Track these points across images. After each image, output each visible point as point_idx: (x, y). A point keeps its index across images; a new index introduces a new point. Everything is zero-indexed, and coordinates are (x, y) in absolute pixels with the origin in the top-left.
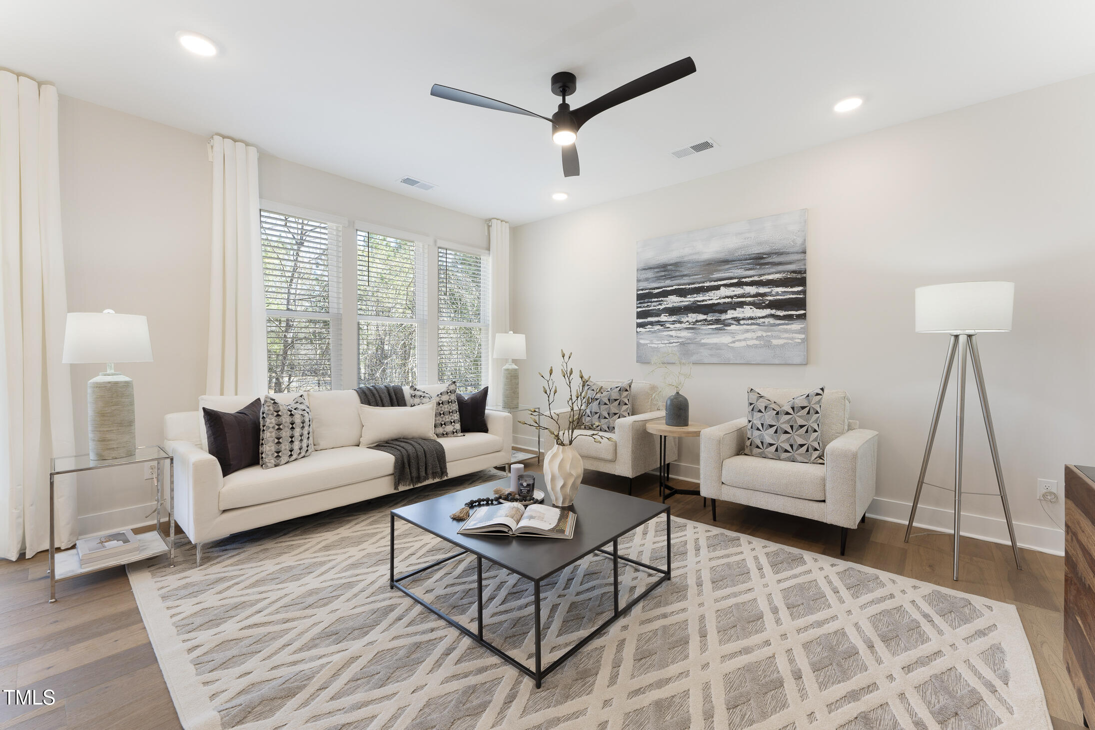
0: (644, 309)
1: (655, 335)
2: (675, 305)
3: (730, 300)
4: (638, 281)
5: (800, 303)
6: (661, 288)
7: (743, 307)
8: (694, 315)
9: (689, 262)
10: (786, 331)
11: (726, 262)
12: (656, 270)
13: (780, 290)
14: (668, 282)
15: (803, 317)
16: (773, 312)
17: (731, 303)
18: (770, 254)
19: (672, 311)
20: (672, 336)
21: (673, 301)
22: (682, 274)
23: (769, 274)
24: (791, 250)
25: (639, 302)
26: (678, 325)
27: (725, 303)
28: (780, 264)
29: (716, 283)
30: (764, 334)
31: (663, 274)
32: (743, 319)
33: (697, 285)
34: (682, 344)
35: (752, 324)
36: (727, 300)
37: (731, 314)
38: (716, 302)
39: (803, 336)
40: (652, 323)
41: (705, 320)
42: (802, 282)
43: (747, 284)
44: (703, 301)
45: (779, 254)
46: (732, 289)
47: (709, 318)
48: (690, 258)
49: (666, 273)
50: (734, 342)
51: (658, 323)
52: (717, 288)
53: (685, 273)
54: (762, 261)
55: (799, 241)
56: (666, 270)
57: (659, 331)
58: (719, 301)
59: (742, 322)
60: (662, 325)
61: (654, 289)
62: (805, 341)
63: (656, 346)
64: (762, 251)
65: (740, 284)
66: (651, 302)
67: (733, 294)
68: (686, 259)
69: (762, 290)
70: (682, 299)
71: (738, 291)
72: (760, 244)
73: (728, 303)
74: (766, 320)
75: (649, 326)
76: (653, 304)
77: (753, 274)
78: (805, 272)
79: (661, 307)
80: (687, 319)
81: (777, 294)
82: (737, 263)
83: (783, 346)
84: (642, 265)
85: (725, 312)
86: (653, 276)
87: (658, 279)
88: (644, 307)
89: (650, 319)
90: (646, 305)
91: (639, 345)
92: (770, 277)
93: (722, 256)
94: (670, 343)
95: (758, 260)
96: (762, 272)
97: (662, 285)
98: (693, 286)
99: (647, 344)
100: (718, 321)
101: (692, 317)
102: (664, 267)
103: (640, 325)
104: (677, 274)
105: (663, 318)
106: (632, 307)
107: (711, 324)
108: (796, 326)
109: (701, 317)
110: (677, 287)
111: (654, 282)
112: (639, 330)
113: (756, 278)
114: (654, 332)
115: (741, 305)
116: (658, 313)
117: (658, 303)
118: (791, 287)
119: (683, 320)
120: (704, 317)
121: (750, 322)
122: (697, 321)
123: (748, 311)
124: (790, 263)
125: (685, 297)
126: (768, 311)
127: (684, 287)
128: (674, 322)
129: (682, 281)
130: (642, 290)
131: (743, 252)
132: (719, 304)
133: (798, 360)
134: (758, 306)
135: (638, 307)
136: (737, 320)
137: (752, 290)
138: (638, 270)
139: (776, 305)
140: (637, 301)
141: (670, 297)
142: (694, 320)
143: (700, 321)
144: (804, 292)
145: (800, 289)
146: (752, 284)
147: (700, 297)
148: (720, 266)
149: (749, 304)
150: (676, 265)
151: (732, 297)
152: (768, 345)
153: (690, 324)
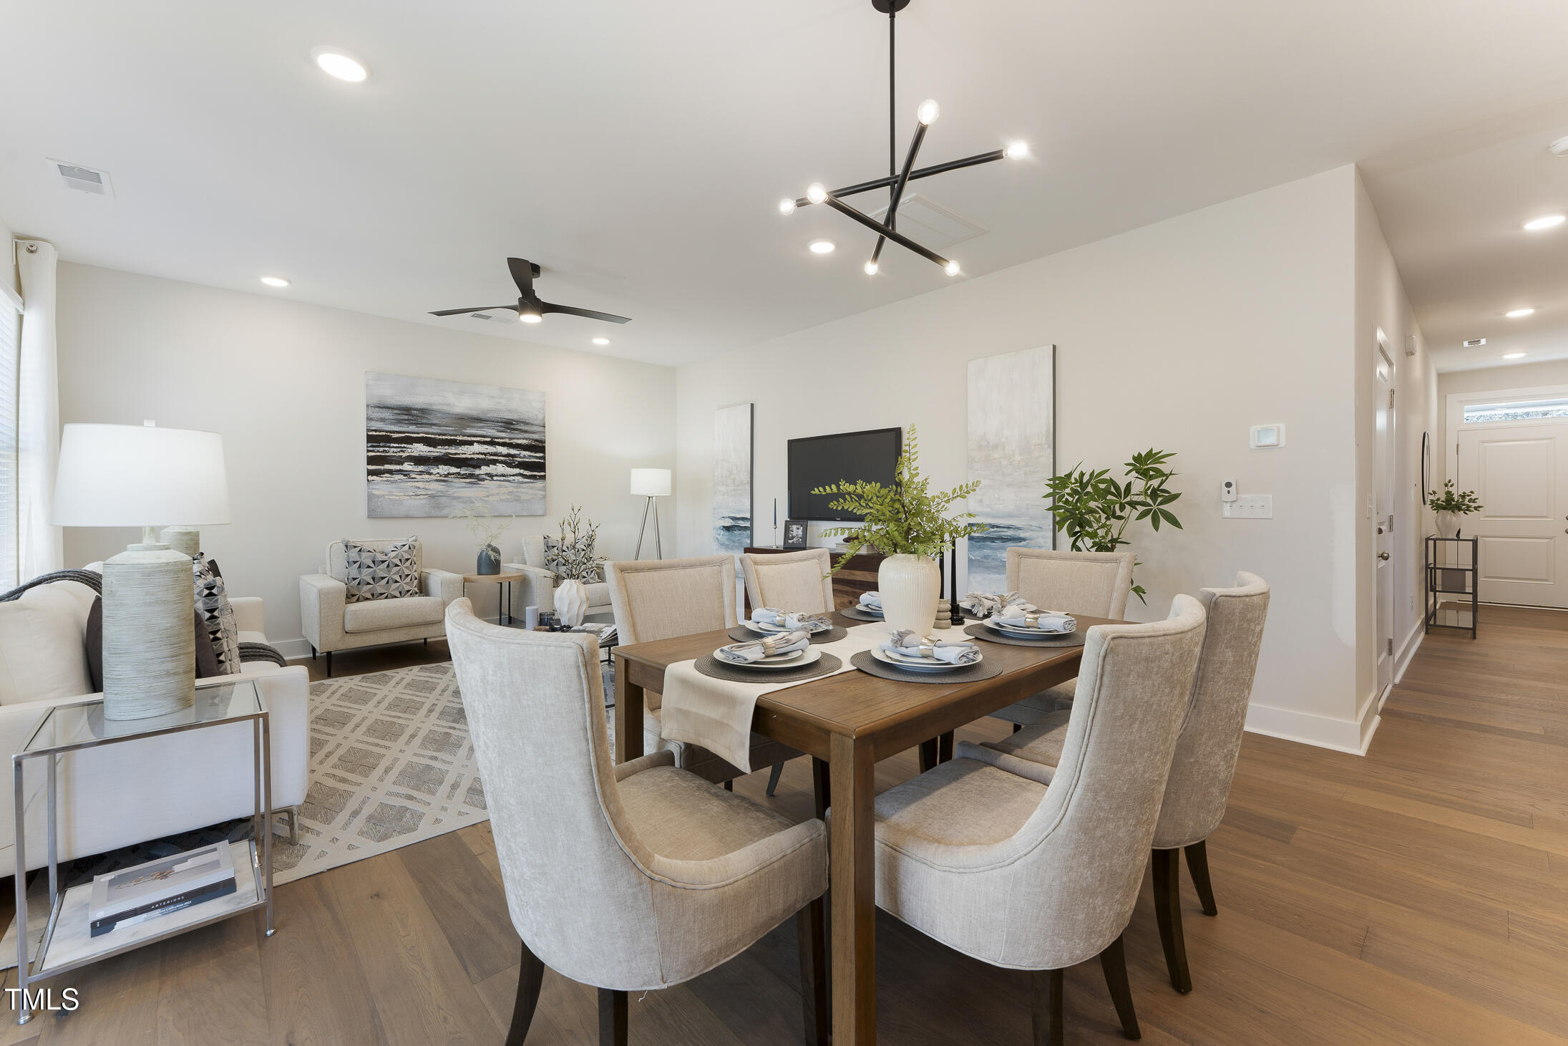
0: (378, 454)
1: (395, 485)
2: (422, 454)
3: (483, 456)
4: (369, 419)
5: (541, 467)
6: (404, 433)
7: (495, 465)
8: (446, 467)
9: (440, 412)
10: (531, 488)
11: (479, 420)
12: (395, 411)
13: (527, 453)
14: (412, 428)
15: (543, 478)
16: (522, 471)
17: (484, 459)
18: (518, 422)
19: (419, 460)
20: (419, 488)
21: (420, 449)
22: (431, 422)
23: (518, 439)
24: (535, 422)
25: (370, 444)
26: (427, 477)
27: (478, 459)
28: (526, 432)
29: (469, 439)
30: (515, 490)
31: (406, 417)
32: (496, 476)
33: (449, 437)
34: (432, 497)
35: (504, 481)
36: (481, 456)
37: (484, 469)
38: (470, 457)
39: (544, 493)
40: (391, 472)
41: (459, 473)
42: (542, 450)
43: (499, 444)
44: (456, 454)
45: (526, 423)
46: (486, 446)
47: (462, 472)
48: (439, 407)
49: (410, 417)
50: (488, 496)
51: (400, 472)
52: (471, 443)
53: (434, 422)
54: (512, 427)
55: (541, 417)
56: (408, 413)
57: (402, 481)
58: (473, 456)
59: (495, 478)
60: (405, 475)
61: (394, 432)
62: (544, 497)
63: (397, 498)
64: (511, 418)
65: (492, 443)
66: (389, 447)
67: (486, 451)
68: (434, 407)
69: (513, 451)
70: (432, 449)
71: (491, 449)
72: (510, 411)
73: (482, 459)
74: (516, 478)
75: (387, 475)
77: (504, 436)
78: (545, 443)
79: (404, 455)
80: (437, 471)
81: (525, 457)
82: (490, 424)
83: (529, 500)
84: (375, 401)
85: (479, 467)
86: (391, 417)
87: (399, 422)
88: (378, 451)
89: (387, 467)
90: (381, 449)
91: (370, 497)
92: (519, 442)
93: (475, 413)
94: (416, 495)
95: (509, 425)
96: (512, 436)
97: (404, 429)
98: (444, 437)
99: (384, 496)
100: (471, 476)
101: (443, 469)
102: (407, 410)
103: (370, 473)
104: (425, 421)
105: (407, 466)
106: (361, 450)
107: (465, 478)
108: (539, 484)
109: (454, 470)
110: (425, 435)
111: (391, 424)
112: (370, 478)
113: (507, 441)
114: (395, 482)
115: (494, 462)
116: (400, 461)
117: (399, 450)
118: (535, 453)
119: (432, 471)
120: (458, 470)
121: (502, 478)
122: (449, 474)
123: (500, 469)
124: (533, 433)
125: (435, 447)
126: (517, 471)
127: (433, 436)
128: (421, 473)
129: (431, 430)
130: (375, 431)
131: (495, 415)
132: (472, 459)
133: (540, 512)
134: (509, 465)
135: (368, 451)
136: (491, 476)
137: (504, 450)
138: (368, 406)
140: (367, 443)
141: (416, 445)
142: (446, 473)
143: (453, 474)
144: (544, 458)
145: (541, 455)
146: (503, 444)
147: (452, 450)
148: (472, 422)
149: (501, 462)
150: (423, 411)
151: (485, 454)
152: (518, 500)
153: (441, 476)
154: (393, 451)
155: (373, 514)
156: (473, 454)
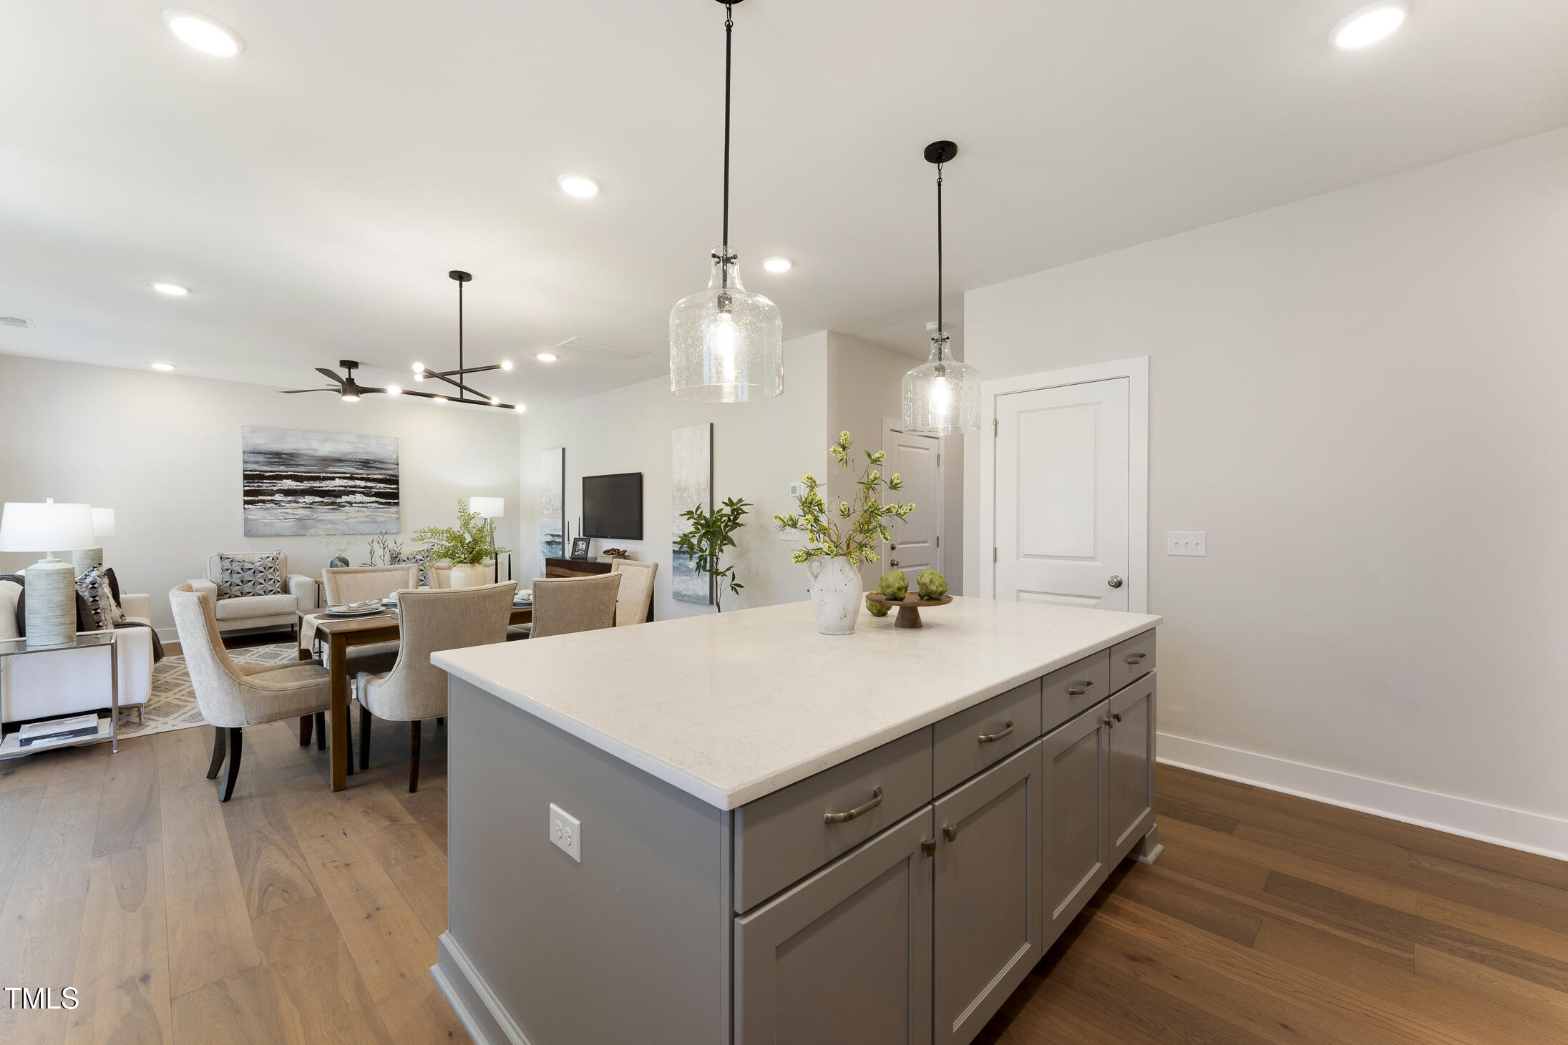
0: (253, 488)
1: (267, 511)
2: (290, 487)
3: (344, 488)
4: (245, 462)
5: (395, 496)
6: (275, 472)
7: (354, 495)
8: (311, 497)
9: (305, 455)
10: (387, 512)
11: (340, 461)
12: (268, 456)
13: (382, 485)
14: (282, 468)
15: (397, 504)
16: (378, 499)
17: (345, 491)
18: (374, 461)
19: (287, 493)
20: (288, 513)
21: (288, 484)
22: (297, 463)
23: (374, 474)
24: (390, 461)
25: (246, 481)
26: (294, 505)
27: (339, 490)
28: (382, 469)
29: (331, 475)
30: (372, 514)
31: (277, 460)
32: (355, 503)
33: (314, 475)
34: (299, 520)
35: (362, 507)
36: (341, 489)
37: (345, 498)
38: (332, 489)
39: (398, 516)
40: (264, 502)
41: (322, 502)
42: (397, 482)
43: (358, 479)
44: (320, 487)
45: (381, 462)
46: (346, 481)
47: (325, 501)
48: (306, 452)
49: (280, 460)
50: (347, 519)
51: (271, 501)
52: (333, 479)
53: (301, 463)
54: (369, 465)
55: (394, 457)
56: (278, 457)
57: (273, 508)
58: (334, 488)
59: (354, 505)
60: (276, 504)
61: (266, 472)
62: (398, 518)
63: (269, 521)
64: (368, 458)
65: (352, 478)
66: (263, 483)
67: (346, 484)
68: (301, 452)
69: (369, 484)
70: (299, 483)
71: (351, 483)
72: (368, 453)
73: (342, 491)
74: (373, 505)
75: (260, 504)
76: (265, 484)
77: (363, 472)
78: (398, 477)
79: (275, 489)
80: (304, 500)
81: (380, 488)
82: (349, 463)
83: (384, 522)
84: (250, 449)
85: (340, 497)
86: (264, 460)
87: (271, 464)
88: (253, 486)
89: (261, 498)
90: (256, 485)
91: (246, 521)
92: (375, 477)
93: (336, 456)
94: (286, 519)
95: (366, 464)
96: (369, 472)
97: (275, 469)
98: (309, 475)
99: (258, 520)
100: (333, 504)
101: (309, 499)
102: (278, 455)
103: (246, 502)
104: (293, 463)
105: (277, 497)
106: (239, 485)
107: (328, 505)
108: (393, 509)
109: (318, 499)
110: (293, 473)
111: (266, 465)
112: (246, 506)
113: (365, 476)
114: (267, 509)
115: (354, 493)
116: (272, 493)
117: (271, 485)
118: (390, 485)
119: (299, 500)
120: (322, 499)
121: (360, 505)
122: (314, 502)
123: (359, 498)
124: (389, 469)
125: (301, 482)
126: (374, 499)
127: (300, 474)
128: (290, 502)
129: (298, 470)
130: (251, 471)
131: (354, 456)
132: (334, 490)
133: (394, 531)
134: (367, 495)
135: (244, 486)
136: (350, 503)
137: (362, 483)
138: (244, 452)
139: (378, 495)
140: (244, 480)
141: (285, 481)
142: (311, 502)
143: (318, 502)
144: (398, 489)
145: (395, 486)
146: (362, 479)
147: (316, 484)
148: (334, 462)
149: (360, 493)
150: (292, 455)
151: (345, 487)
152: (374, 521)
153: (307, 504)
154: (265, 485)
155: (248, 533)
156: (335, 487)
